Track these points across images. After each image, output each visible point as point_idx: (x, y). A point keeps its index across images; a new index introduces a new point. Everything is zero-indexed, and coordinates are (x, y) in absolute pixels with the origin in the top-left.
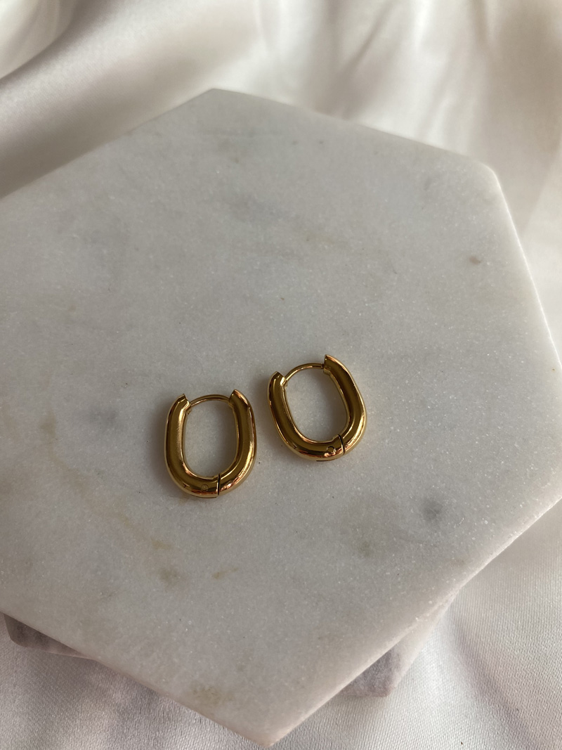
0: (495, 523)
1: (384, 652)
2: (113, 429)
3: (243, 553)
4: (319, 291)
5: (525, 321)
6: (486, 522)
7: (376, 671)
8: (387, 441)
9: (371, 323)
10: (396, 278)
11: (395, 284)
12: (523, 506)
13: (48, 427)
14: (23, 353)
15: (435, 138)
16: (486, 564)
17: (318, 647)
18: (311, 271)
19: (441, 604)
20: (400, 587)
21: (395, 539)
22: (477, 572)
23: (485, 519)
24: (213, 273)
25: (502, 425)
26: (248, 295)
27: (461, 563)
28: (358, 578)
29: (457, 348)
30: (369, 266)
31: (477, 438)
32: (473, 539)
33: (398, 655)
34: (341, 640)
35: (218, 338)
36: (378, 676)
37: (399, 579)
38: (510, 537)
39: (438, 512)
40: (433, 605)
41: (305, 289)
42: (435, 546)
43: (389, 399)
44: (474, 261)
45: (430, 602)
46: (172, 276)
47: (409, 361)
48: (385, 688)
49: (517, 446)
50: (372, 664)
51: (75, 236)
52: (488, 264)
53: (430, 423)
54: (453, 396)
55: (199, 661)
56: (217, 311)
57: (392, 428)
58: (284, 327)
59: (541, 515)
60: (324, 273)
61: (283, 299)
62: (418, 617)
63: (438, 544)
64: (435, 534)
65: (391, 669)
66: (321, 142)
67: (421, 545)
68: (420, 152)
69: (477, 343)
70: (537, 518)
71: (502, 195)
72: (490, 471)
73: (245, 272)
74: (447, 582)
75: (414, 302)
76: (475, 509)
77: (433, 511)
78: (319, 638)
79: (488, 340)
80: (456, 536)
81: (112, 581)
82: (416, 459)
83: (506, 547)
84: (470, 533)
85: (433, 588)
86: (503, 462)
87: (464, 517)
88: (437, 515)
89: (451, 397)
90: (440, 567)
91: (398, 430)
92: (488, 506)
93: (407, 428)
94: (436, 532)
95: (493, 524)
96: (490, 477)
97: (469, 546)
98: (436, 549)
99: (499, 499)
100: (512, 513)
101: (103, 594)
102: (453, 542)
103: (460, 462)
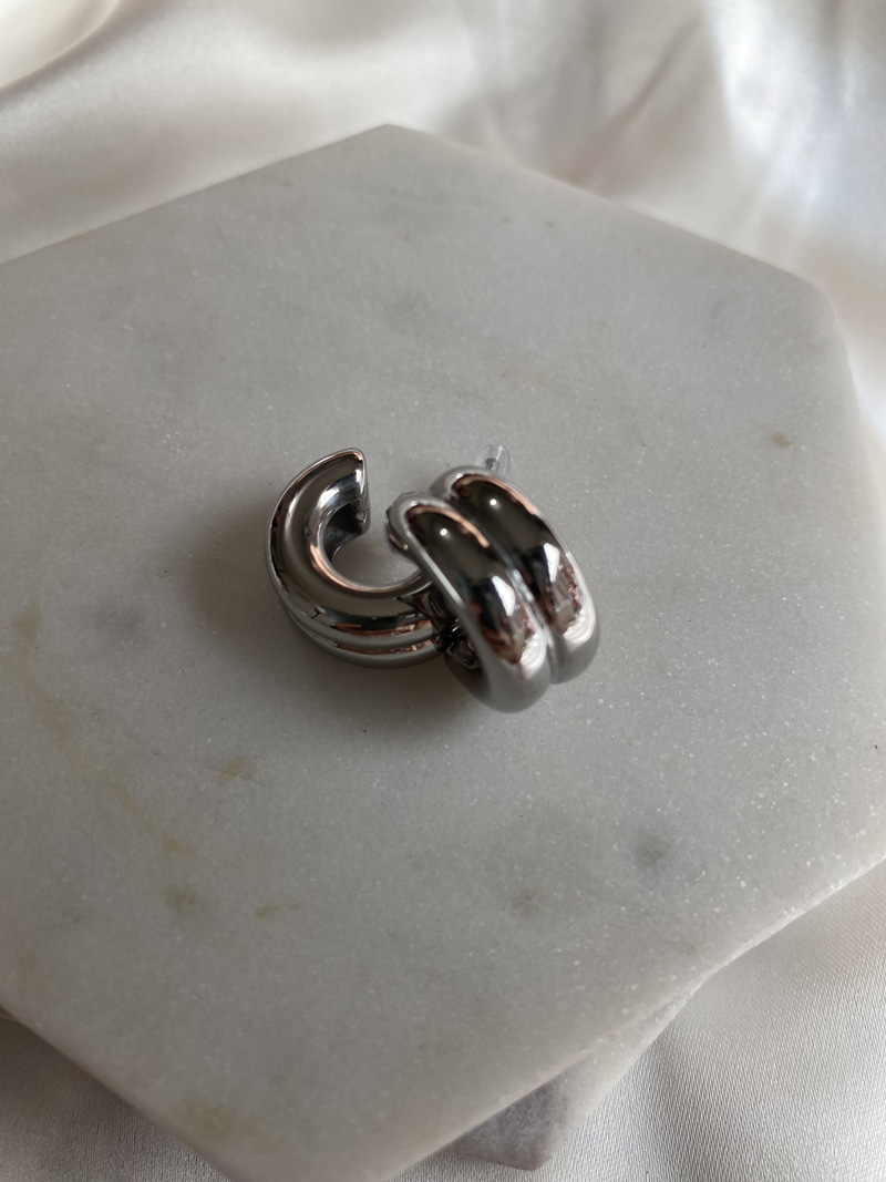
0: (758, 887)
2: (131, 643)
3: (313, 879)
5: (855, 550)
6: (743, 884)
7: (521, 1121)
8: (589, 722)
9: (590, 522)
10: (643, 454)
11: (640, 462)
12: (813, 865)
13: (27, 625)
14: (9, 502)
16: (734, 957)
17: (416, 1061)
18: (501, 425)
19: (644, 1017)
20: (575, 977)
21: (578, 892)
22: (715, 970)
23: (742, 879)
24: (339, 409)
25: (793, 720)
26: (391, 452)
27: (690, 950)
28: (503, 950)
29: (732, 581)
30: (600, 429)
31: (747, 737)
32: (717, 910)
34: (459, 1055)
36: (523, 1133)
37: (576, 963)
38: (782, 916)
39: (661, 855)
40: (628, 1017)
42: (647, 913)
44: (780, 441)
45: (626, 1011)
46: (271, 408)
47: (647, 592)
48: (534, 1156)
49: (813, 759)
51: (126, 326)
52: (803, 448)
53: (668, 701)
54: (713, 660)
55: (207, 1058)
57: (601, 701)
59: (842, 884)
62: (600, 1035)
63: (653, 910)
64: (651, 893)
65: (548, 1122)
66: (550, 224)
67: (623, 909)
68: (711, 257)
69: (767, 576)
70: (834, 889)
72: (761, 795)
73: (393, 414)
74: (661, 979)
75: (668, 496)
76: (727, 859)
77: (652, 853)
78: (421, 1048)
79: (787, 573)
80: (687, 901)
81: (85, 897)
82: (635, 759)
83: (773, 933)
84: (711, 900)
85: (634, 987)
86: (786, 784)
87: (706, 870)
88: (659, 861)
89: (709, 662)
90: (651, 951)
91: (611, 706)
92: (750, 857)
93: (627, 704)
94: (652, 889)
95: (756, 889)
96: (759, 807)
97: (708, 921)
98: (648, 918)
99: (771, 847)
100: (791, 874)
101: (65, 916)
102: (680, 911)
103: (710, 774)
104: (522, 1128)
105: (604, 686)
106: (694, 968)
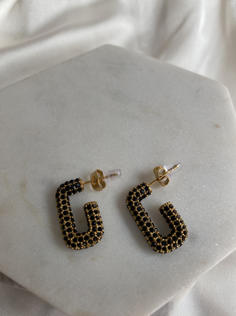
0: (221, 245)
1: (167, 302)
3: (105, 250)
4: (147, 134)
6: (217, 245)
9: (169, 150)
10: (182, 131)
11: (181, 133)
12: (234, 238)
13: (23, 185)
14: (15, 151)
15: (202, 72)
16: (216, 264)
18: (144, 125)
20: (176, 272)
22: (212, 268)
23: (216, 243)
24: (101, 123)
25: (226, 200)
26: (116, 134)
27: (204, 263)
28: (157, 266)
29: (208, 164)
30: (170, 125)
31: (215, 206)
32: (211, 252)
33: (172, 303)
34: (147, 294)
35: (101, 151)
37: (176, 268)
38: (227, 253)
39: (195, 238)
40: (190, 282)
41: (141, 132)
44: (217, 126)
45: (190, 280)
46: (83, 123)
47: (186, 168)
49: (232, 210)
51: (42, 102)
52: (223, 128)
53: (194, 197)
55: (82, 299)
56: (102, 139)
57: (177, 198)
58: (131, 149)
60: (150, 126)
61: (131, 136)
62: (183, 287)
63: (194, 253)
64: (193, 248)
65: (168, 309)
66: (152, 70)
67: (186, 253)
68: (195, 77)
69: (216, 162)
71: (230, 99)
72: (220, 221)
73: (115, 123)
74: (198, 271)
75: (189, 142)
76: (212, 238)
77: (193, 238)
78: (137, 293)
79: (221, 162)
80: (203, 250)
81: (45, 258)
82: (187, 213)
83: (225, 257)
84: (209, 249)
85: (191, 274)
86: (225, 218)
87: (207, 241)
88: (195, 240)
89: (204, 186)
90: (195, 264)
91: (179, 199)
92: (218, 237)
93: (183, 199)
94: (193, 247)
95: (220, 246)
96: (219, 224)
97: (208, 255)
98: (193, 255)
99: (223, 234)
100: (229, 241)
101: (41, 263)
102: (201, 253)
103: (206, 216)
104: (161, 311)
105: (177, 194)
106: (206, 268)
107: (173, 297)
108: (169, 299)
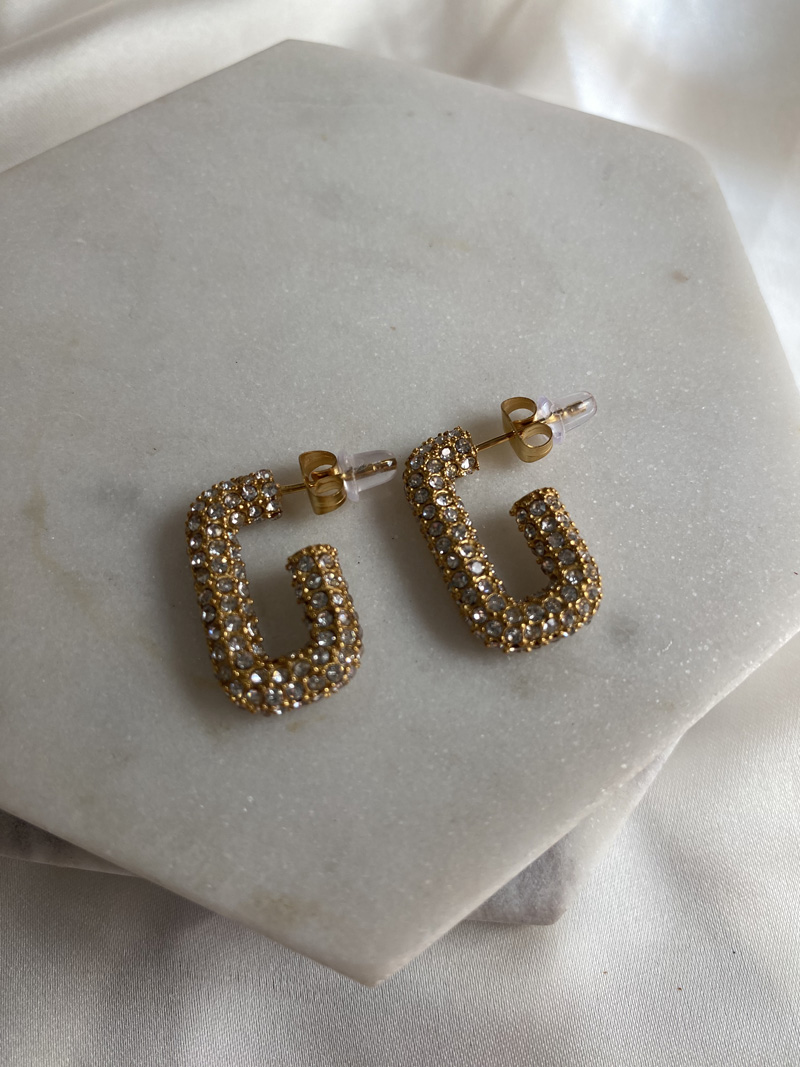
0: (719, 648)
1: (554, 841)
2: (134, 514)
4: (448, 317)
5: (757, 361)
6: (706, 648)
7: (537, 885)
9: (527, 363)
10: (564, 300)
11: (562, 307)
12: (762, 624)
13: (34, 512)
16: (708, 710)
17: (450, 833)
18: (435, 289)
19: (640, 769)
20: (576, 743)
21: (566, 672)
22: (694, 722)
23: (705, 643)
24: (287, 291)
25: (727, 507)
26: (341, 323)
27: (670, 708)
28: (510, 729)
29: (657, 399)
30: (523, 283)
31: (689, 526)
32: (687, 672)
34: (487, 823)
35: (295, 384)
36: (540, 893)
37: (574, 731)
38: (743, 669)
39: (632, 632)
40: (627, 771)
41: (427, 314)
42: (628, 682)
43: (555, 471)
44: (679, 277)
45: (624, 766)
46: (225, 296)
48: (551, 910)
49: (749, 537)
50: (534, 859)
51: (80, 240)
52: (700, 282)
53: (618, 505)
54: (651, 466)
55: (265, 858)
56: (294, 345)
58: (396, 369)
59: (789, 637)
60: (455, 292)
61: (394, 329)
62: (606, 788)
63: (633, 679)
64: (629, 666)
65: (560, 882)
66: (450, 114)
67: (607, 681)
69: (686, 391)
70: (782, 642)
72: (710, 573)
73: (336, 290)
74: (649, 735)
75: (591, 333)
76: (690, 629)
77: (624, 631)
78: (453, 821)
79: (702, 387)
80: (661, 668)
81: (129, 738)
83: (737, 685)
84: (681, 664)
85: (628, 745)
86: (729, 561)
87: (673, 640)
88: (631, 637)
89: (648, 468)
90: (637, 713)
92: (708, 624)
94: (629, 661)
95: (717, 650)
96: (709, 582)
97: (682, 682)
98: (630, 686)
99: (725, 614)
100: (745, 634)
101: (114, 757)
102: (656, 677)
103: (663, 561)
104: (538, 890)
106: (676, 722)
107: (572, 824)
108: (563, 831)
